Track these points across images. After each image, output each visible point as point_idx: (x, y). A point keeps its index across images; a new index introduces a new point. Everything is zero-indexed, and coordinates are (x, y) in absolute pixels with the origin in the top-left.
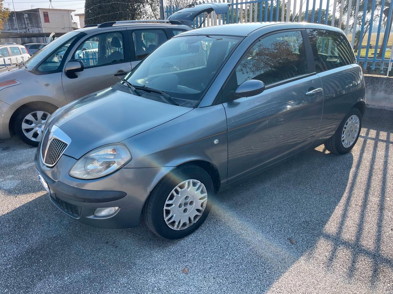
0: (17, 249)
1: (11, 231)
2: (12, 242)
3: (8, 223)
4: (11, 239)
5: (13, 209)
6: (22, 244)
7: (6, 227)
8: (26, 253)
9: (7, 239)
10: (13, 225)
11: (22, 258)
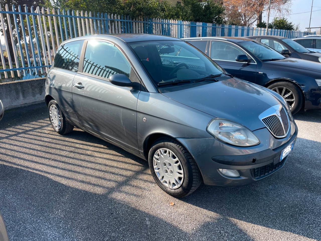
0: (316, 198)
1: (308, 212)
2: (315, 205)
3: (304, 222)
4: (314, 206)
5: (285, 232)
6: (311, 197)
7: (308, 219)
8: (314, 191)
9: (317, 209)
10: (302, 216)
11: (319, 191)
